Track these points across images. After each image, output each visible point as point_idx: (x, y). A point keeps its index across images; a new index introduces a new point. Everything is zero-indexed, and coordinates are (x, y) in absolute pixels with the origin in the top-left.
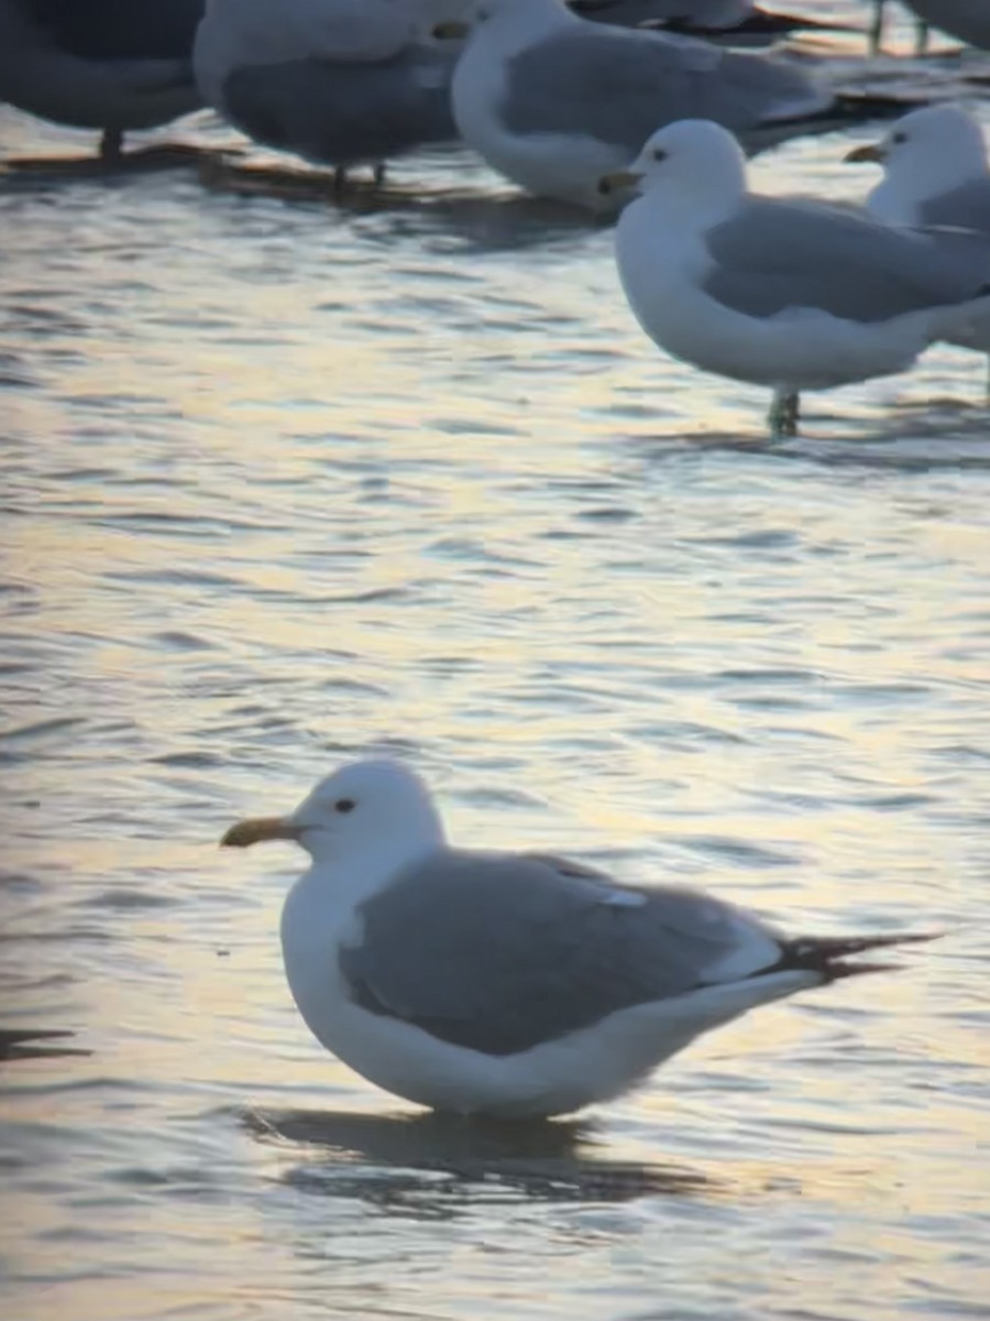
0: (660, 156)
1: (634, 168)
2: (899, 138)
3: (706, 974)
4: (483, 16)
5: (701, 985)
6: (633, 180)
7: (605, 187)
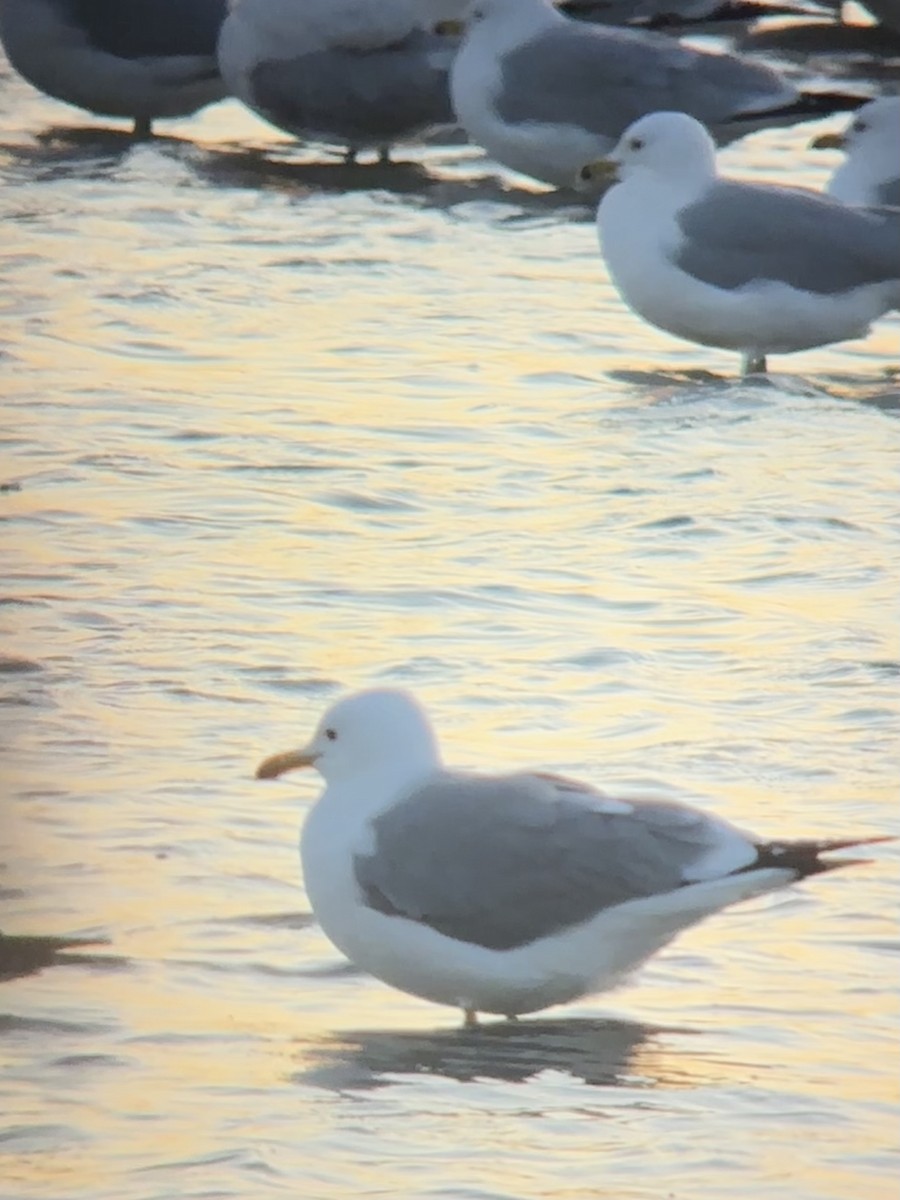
0: (637, 145)
1: (613, 156)
2: (859, 127)
3: (689, 873)
4: (479, 15)
5: (685, 883)
6: (612, 167)
7: (586, 174)
